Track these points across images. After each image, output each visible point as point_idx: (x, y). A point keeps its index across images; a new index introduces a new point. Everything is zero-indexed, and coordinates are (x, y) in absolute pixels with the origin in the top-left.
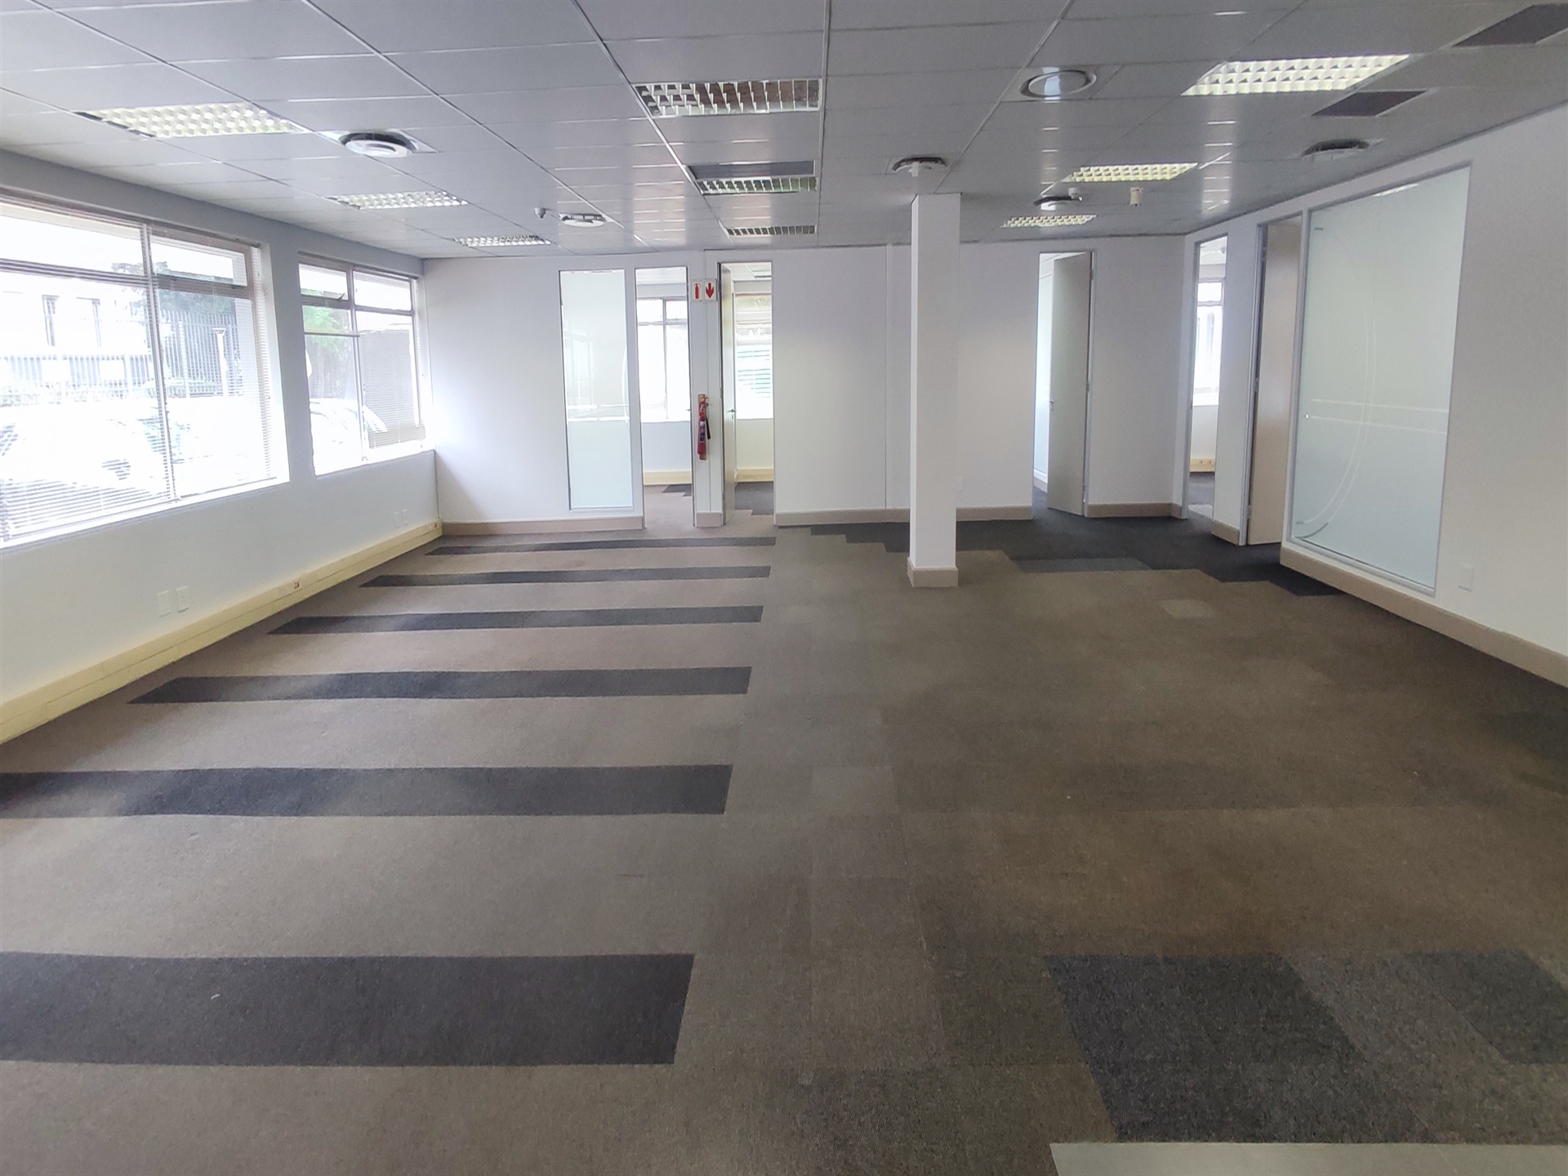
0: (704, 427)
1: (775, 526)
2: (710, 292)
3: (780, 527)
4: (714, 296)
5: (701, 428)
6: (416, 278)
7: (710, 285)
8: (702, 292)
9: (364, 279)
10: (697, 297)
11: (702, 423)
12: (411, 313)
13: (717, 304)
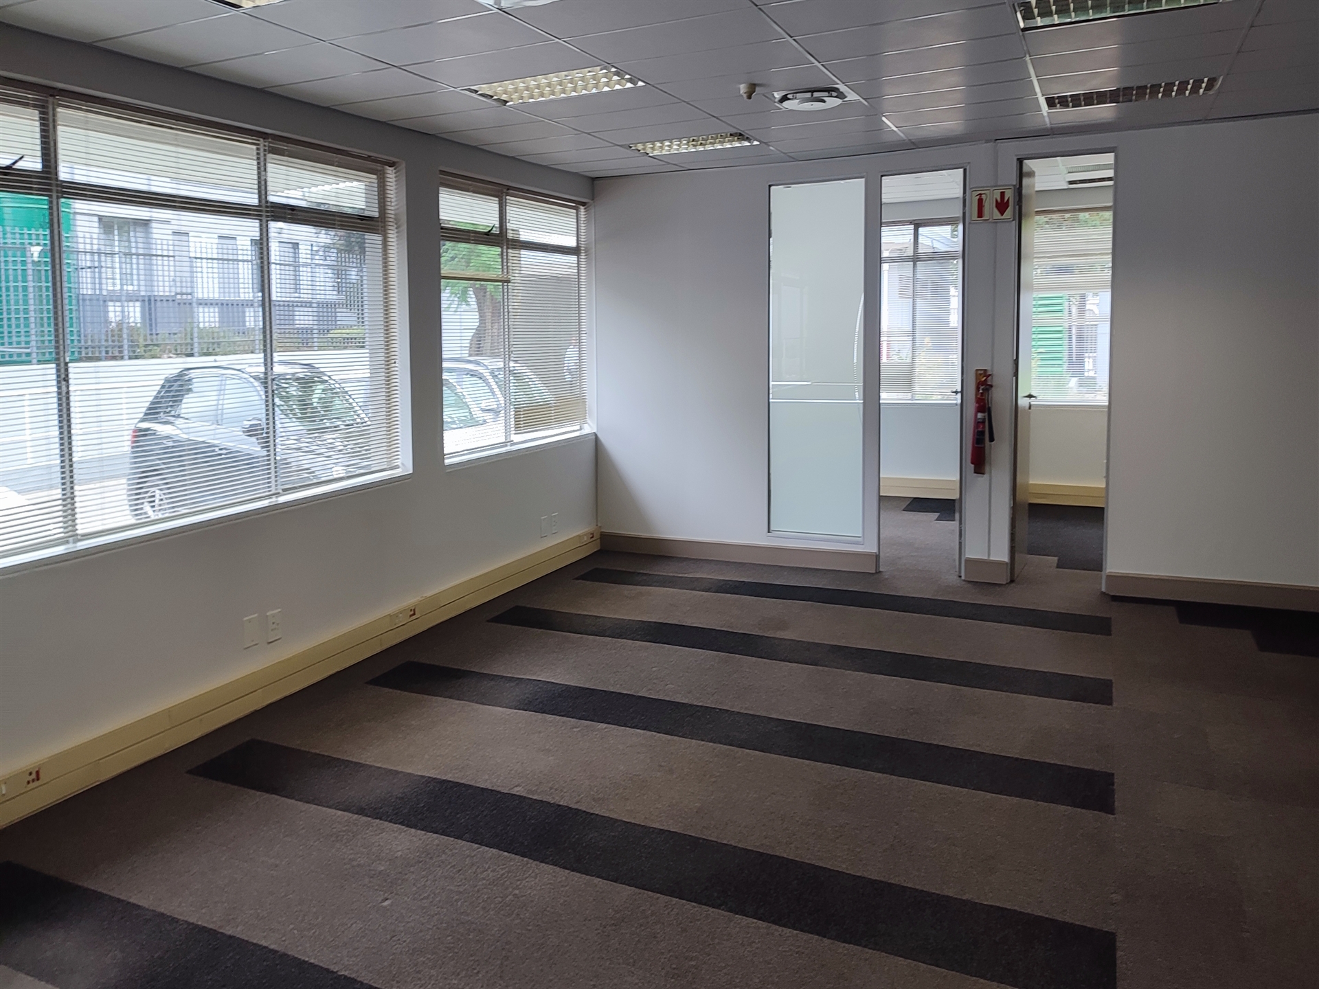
0: (983, 422)
1: (1103, 593)
2: (1002, 206)
3: (1115, 598)
4: (1009, 213)
5: (978, 423)
6: (583, 204)
7: (1003, 194)
8: (989, 207)
9: (518, 205)
10: (980, 214)
11: (980, 415)
12: (574, 251)
13: (1014, 224)
